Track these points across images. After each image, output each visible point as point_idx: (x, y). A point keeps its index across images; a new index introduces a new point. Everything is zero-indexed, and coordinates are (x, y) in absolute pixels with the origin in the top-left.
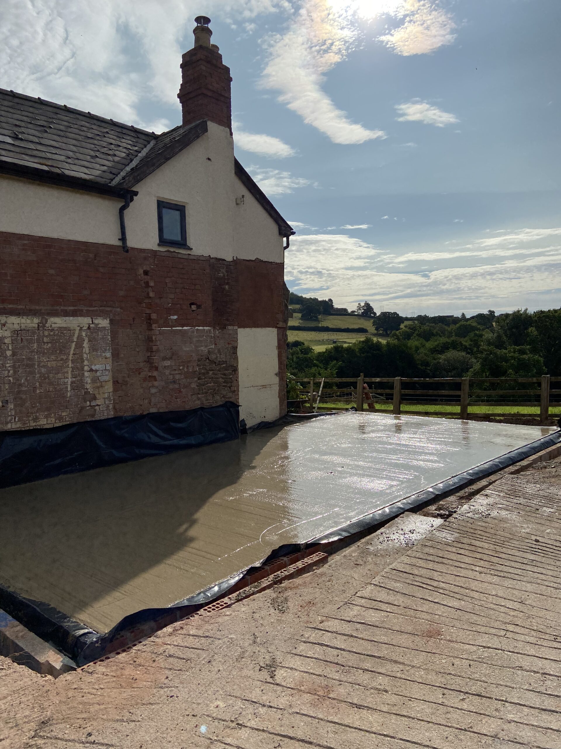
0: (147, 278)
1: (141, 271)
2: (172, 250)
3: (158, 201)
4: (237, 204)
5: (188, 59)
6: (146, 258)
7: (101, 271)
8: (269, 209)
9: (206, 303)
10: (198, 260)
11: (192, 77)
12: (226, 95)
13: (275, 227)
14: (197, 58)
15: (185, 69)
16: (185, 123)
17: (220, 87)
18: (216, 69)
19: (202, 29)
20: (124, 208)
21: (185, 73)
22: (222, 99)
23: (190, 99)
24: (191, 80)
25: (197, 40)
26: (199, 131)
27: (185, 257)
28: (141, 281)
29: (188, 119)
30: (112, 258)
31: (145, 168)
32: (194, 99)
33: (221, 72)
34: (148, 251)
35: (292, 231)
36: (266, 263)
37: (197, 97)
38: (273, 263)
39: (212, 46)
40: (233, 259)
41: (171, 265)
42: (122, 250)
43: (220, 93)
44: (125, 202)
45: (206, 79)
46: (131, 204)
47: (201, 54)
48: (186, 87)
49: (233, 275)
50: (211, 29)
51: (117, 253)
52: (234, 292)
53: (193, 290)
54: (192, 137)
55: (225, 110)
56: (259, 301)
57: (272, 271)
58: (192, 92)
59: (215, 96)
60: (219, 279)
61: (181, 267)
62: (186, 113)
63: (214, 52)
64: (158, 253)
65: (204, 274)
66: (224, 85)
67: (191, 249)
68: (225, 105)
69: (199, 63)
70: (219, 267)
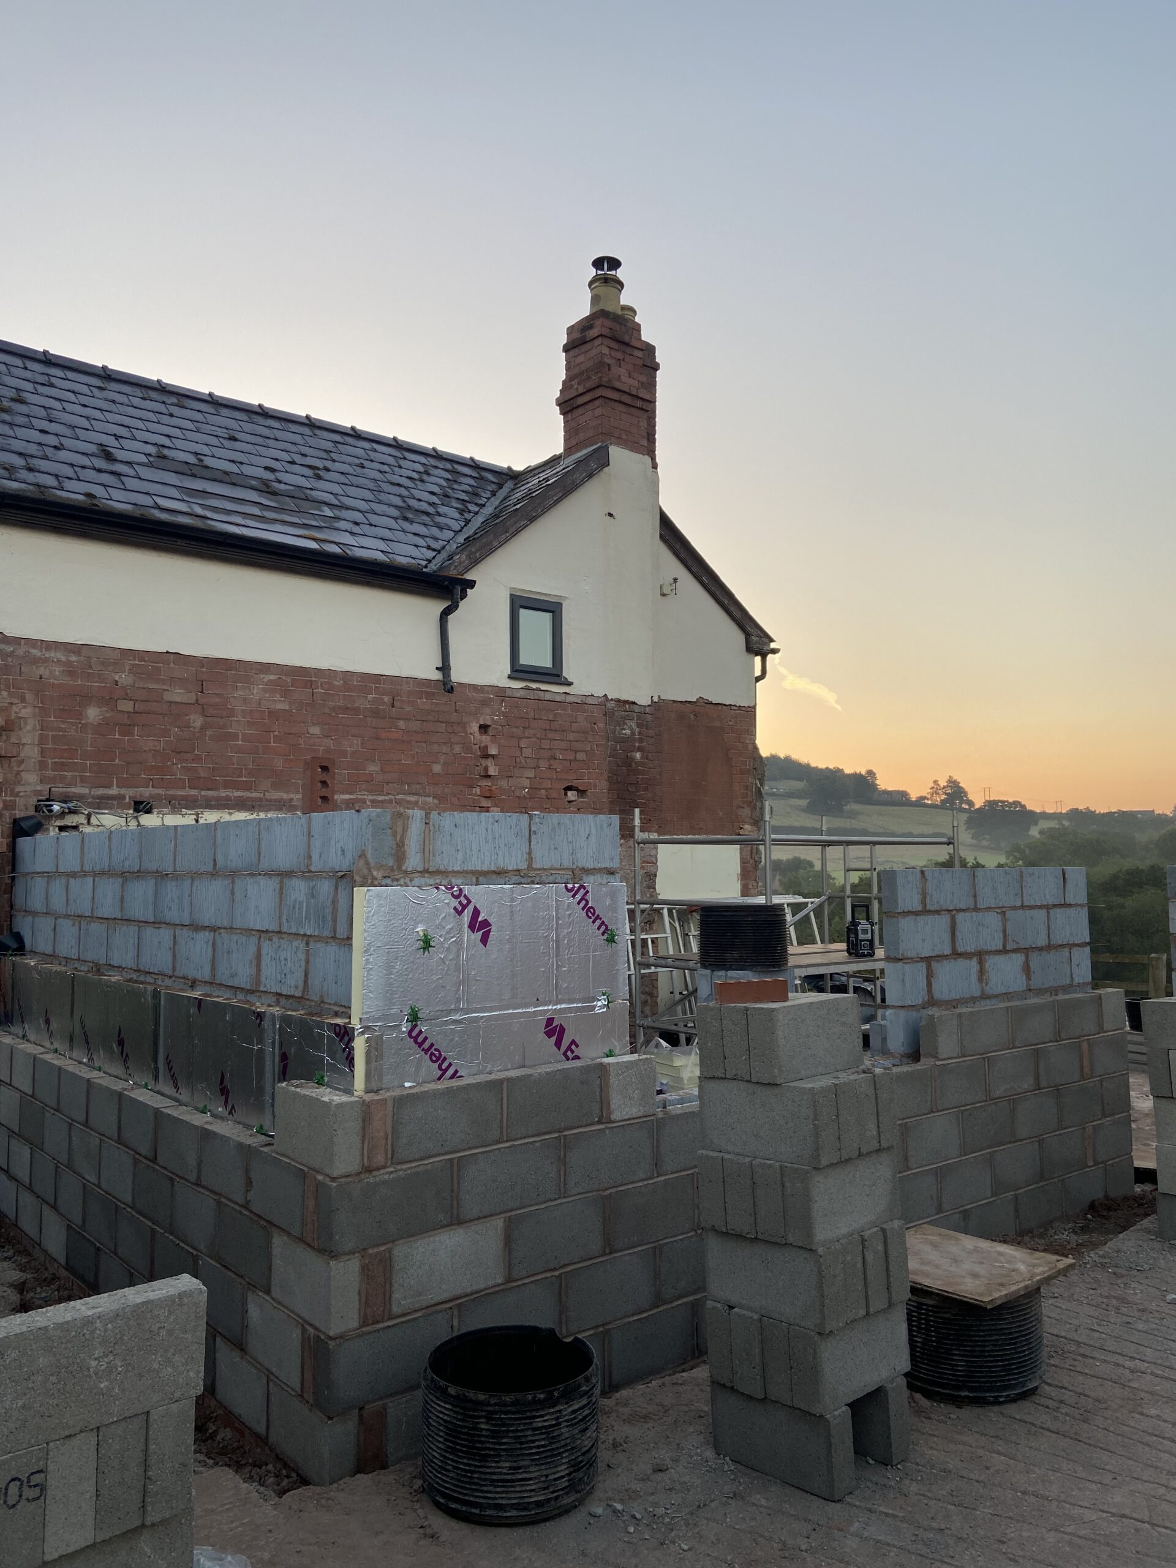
0: (486, 739)
1: (475, 727)
2: (534, 686)
3: (511, 595)
4: (663, 595)
5: (577, 335)
6: (485, 703)
7: (403, 727)
8: (726, 602)
9: (595, 787)
10: (582, 704)
11: (583, 367)
12: (648, 397)
13: (739, 638)
14: (594, 332)
15: (572, 353)
16: (569, 449)
17: (635, 383)
18: (629, 350)
19: (606, 280)
20: (449, 611)
21: (572, 360)
22: (639, 404)
23: (578, 407)
24: (582, 373)
25: (595, 300)
26: (594, 465)
27: (558, 698)
28: (474, 747)
29: (574, 442)
30: (424, 703)
31: (491, 537)
32: (586, 407)
33: (639, 354)
34: (490, 688)
35: (773, 645)
36: (720, 707)
37: (591, 404)
38: (733, 708)
39: (624, 308)
40: (652, 700)
41: (531, 715)
42: (443, 687)
43: (635, 393)
44: (452, 600)
45: (609, 369)
46: (462, 604)
47: (602, 326)
48: (572, 387)
49: (651, 733)
50: (621, 279)
51: (433, 694)
52: (651, 766)
53: (571, 761)
54: (578, 476)
55: (644, 424)
56: (704, 783)
57: (731, 723)
58: (581, 395)
59: (625, 399)
60: (624, 740)
61: (551, 718)
62: (571, 433)
63: (627, 320)
64: (509, 693)
65: (593, 730)
66: (643, 378)
67: (570, 684)
68: (646, 415)
69: (597, 342)
70: (624, 718)
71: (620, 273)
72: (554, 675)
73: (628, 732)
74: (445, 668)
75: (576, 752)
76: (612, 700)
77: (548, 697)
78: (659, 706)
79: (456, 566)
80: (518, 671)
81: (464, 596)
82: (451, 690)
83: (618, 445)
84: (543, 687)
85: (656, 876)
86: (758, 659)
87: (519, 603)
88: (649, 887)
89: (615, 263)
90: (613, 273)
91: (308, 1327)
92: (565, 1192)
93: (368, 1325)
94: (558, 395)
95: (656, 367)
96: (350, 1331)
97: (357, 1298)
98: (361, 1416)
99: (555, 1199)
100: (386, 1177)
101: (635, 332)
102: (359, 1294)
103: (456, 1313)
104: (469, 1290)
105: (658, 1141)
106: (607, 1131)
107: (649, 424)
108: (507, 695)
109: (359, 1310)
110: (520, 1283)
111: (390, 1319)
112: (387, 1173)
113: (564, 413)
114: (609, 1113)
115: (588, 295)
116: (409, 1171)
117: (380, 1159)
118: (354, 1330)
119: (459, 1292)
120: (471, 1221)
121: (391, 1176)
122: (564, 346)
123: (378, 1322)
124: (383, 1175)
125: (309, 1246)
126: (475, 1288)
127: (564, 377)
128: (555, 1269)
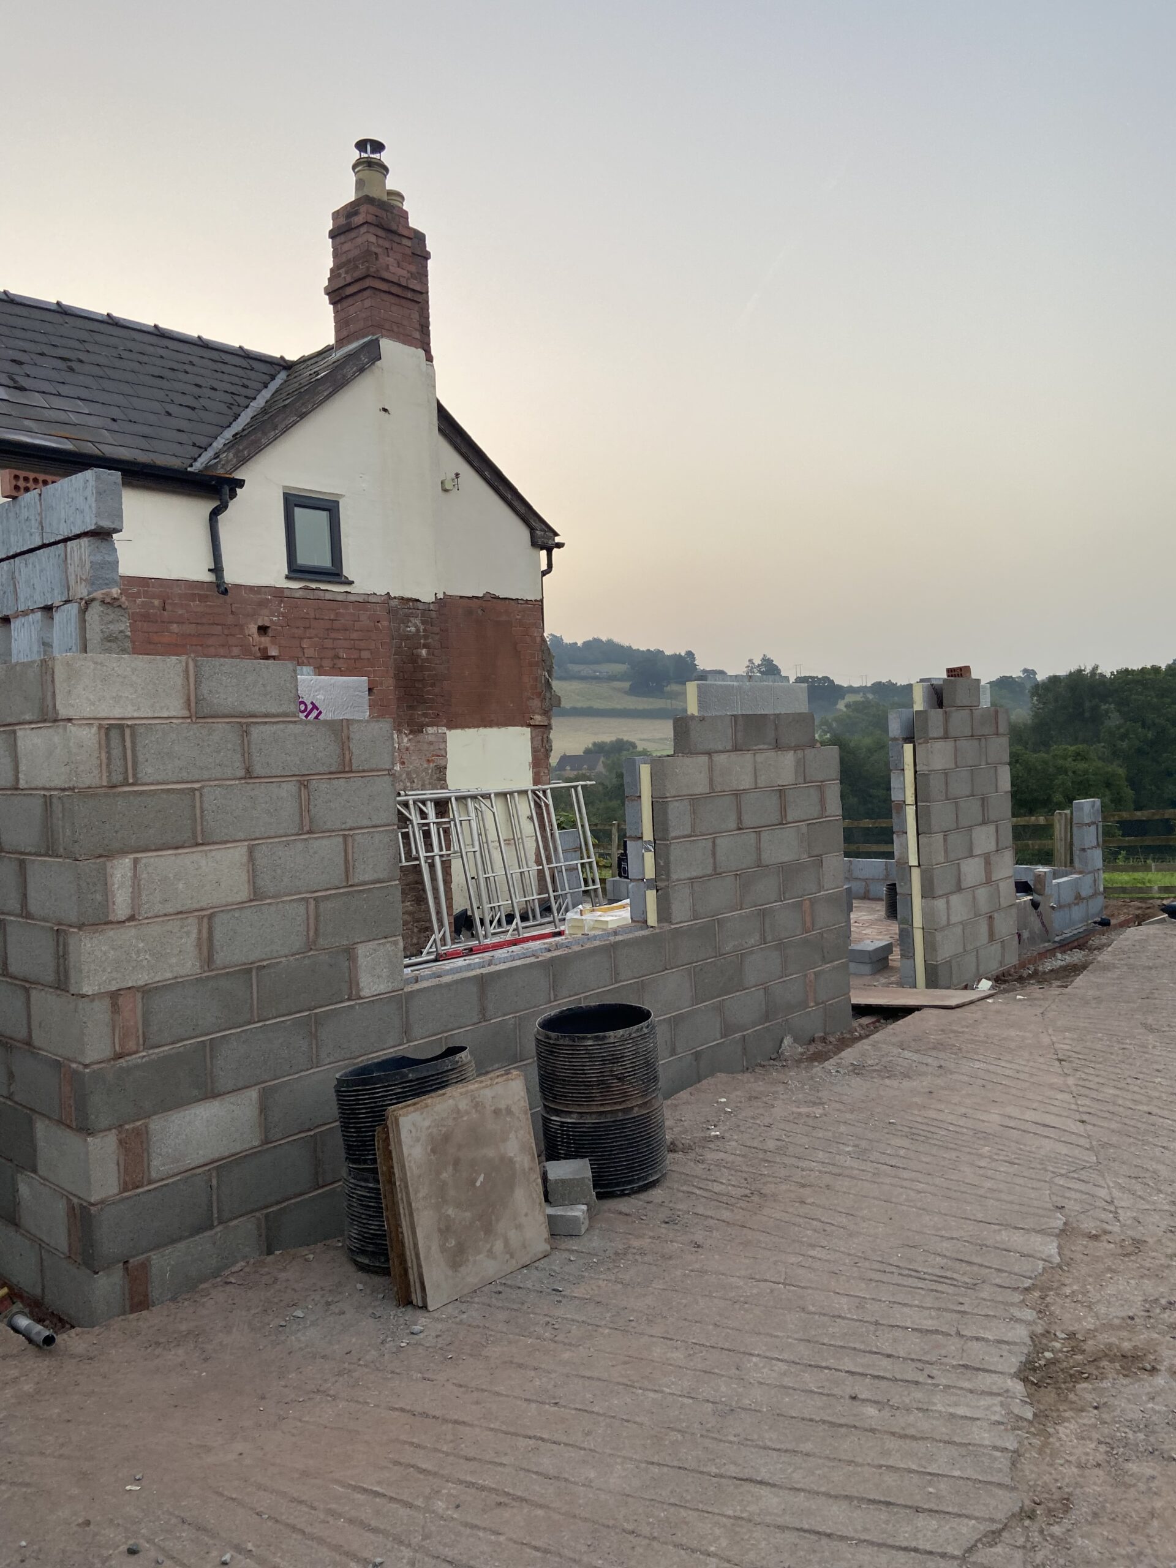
0: (265, 641)
1: (253, 629)
2: (314, 586)
3: (285, 494)
4: (446, 491)
5: (342, 221)
6: (263, 604)
7: (176, 631)
8: (509, 497)
9: (381, 684)
10: (365, 603)
11: (351, 255)
12: (418, 288)
13: (524, 533)
14: (358, 220)
15: (339, 240)
16: (341, 341)
17: (404, 273)
18: (396, 239)
19: (370, 164)
20: (218, 511)
21: (339, 247)
22: (409, 295)
23: (347, 297)
24: (349, 261)
25: (360, 184)
26: (364, 359)
27: (340, 598)
28: (253, 648)
29: (345, 333)
30: (196, 606)
31: (259, 435)
32: (355, 297)
33: (408, 243)
34: (267, 589)
35: (557, 540)
36: (507, 601)
37: (360, 295)
38: (520, 602)
39: (390, 193)
40: (436, 597)
41: (312, 615)
42: (216, 589)
43: (405, 284)
44: (220, 500)
45: (377, 258)
46: (232, 504)
47: (368, 213)
48: (339, 275)
49: (436, 629)
50: (386, 163)
51: (207, 596)
52: (438, 662)
53: (355, 659)
54: (349, 371)
55: (415, 316)
56: (493, 676)
57: (519, 617)
58: (349, 284)
59: (395, 289)
60: (408, 637)
61: (332, 617)
62: (341, 323)
63: (393, 207)
64: (287, 593)
65: (377, 628)
66: (413, 268)
67: (351, 583)
68: (416, 307)
69: (363, 230)
70: (408, 616)
71: (384, 157)
72: (335, 574)
73: (413, 629)
74: (217, 569)
75: (360, 650)
76: (395, 598)
77: (328, 596)
78: (444, 603)
79: (223, 465)
80: (295, 571)
81: (233, 495)
82: (225, 592)
83: (388, 337)
84: (323, 587)
85: (446, 768)
86: (544, 553)
87: (293, 502)
88: (439, 779)
89: (378, 147)
90: (377, 156)
91: (71, 1198)
92: (318, 1062)
93: (128, 1191)
94: (326, 283)
95: (426, 256)
96: (111, 1196)
97: (116, 1168)
98: (126, 1269)
99: (308, 1070)
100: (139, 1061)
101: (402, 220)
102: (118, 1164)
103: (214, 1174)
104: (226, 1154)
105: (407, 1012)
106: (357, 1007)
107: (421, 316)
108: (285, 595)
109: (119, 1178)
110: (276, 1144)
111: (150, 1183)
112: (139, 1057)
113: (333, 303)
114: (359, 990)
115: (353, 179)
116: (162, 1055)
117: (131, 1045)
118: (115, 1195)
119: (217, 1156)
120: (225, 1094)
121: (144, 1060)
122: (331, 232)
123: (138, 1187)
124: (135, 1059)
125: (69, 1127)
126: (233, 1151)
127: (331, 265)
128: (310, 1130)
